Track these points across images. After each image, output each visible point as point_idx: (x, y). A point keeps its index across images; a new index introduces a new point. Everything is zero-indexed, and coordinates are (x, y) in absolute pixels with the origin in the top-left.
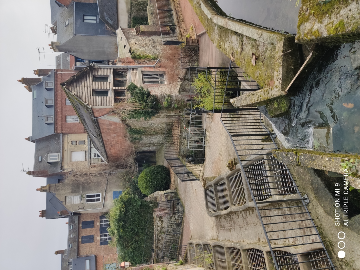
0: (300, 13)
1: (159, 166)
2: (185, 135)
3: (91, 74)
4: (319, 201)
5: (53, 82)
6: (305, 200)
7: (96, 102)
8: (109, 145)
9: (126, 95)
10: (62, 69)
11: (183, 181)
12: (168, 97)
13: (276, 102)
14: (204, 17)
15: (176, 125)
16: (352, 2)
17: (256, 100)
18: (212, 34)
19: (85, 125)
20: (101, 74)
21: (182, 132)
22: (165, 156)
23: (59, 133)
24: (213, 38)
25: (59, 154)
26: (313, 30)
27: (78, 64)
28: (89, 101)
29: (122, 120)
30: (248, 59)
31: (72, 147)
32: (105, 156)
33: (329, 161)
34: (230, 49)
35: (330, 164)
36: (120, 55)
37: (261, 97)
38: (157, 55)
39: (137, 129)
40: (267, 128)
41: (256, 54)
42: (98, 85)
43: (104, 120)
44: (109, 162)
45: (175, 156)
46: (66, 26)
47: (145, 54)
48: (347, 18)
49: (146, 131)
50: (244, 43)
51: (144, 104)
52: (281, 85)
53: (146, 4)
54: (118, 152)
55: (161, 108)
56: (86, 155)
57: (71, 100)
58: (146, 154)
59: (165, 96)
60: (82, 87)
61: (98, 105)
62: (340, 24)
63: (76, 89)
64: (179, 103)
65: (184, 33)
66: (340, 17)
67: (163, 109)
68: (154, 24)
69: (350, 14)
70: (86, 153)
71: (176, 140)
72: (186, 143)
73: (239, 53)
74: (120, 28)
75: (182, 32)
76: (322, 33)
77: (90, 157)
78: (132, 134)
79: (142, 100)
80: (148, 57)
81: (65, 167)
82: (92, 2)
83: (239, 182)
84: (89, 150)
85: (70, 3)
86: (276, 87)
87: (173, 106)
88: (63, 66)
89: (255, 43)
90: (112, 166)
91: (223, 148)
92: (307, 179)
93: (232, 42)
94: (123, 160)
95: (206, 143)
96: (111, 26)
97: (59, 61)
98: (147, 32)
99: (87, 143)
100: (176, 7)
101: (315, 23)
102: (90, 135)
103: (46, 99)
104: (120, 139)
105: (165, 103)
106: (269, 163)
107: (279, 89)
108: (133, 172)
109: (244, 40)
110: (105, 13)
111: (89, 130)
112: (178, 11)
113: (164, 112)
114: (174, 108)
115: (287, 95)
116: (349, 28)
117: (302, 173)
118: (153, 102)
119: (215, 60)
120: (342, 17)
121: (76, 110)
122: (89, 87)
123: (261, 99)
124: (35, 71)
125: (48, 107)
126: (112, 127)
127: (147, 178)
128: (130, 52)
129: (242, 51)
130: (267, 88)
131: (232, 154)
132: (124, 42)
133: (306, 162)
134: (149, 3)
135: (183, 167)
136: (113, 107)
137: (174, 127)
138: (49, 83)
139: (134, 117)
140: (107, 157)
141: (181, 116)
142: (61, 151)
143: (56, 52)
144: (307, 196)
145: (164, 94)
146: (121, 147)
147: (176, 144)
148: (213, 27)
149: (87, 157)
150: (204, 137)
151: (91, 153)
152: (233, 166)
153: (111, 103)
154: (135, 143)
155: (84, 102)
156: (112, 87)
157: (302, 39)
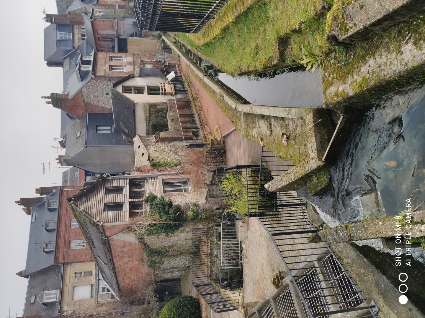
0: (323, 80)
1: (186, 296)
2: (216, 253)
3: (103, 187)
4: (390, 306)
5: (58, 201)
6: (373, 309)
7: (108, 218)
8: (122, 273)
9: (144, 207)
10: (69, 185)
11: (218, 312)
12: (194, 206)
13: (315, 177)
14: (228, 109)
15: (205, 240)
16: (370, 59)
17: (292, 179)
18: (238, 124)
19: (93, 249)
20: (115, 186)
21: (213, 249)
22: (193, 281)
23: (60, 264)
24: (240, 127)
25: (58, 291)
26: (339, 92)
27: (89, 179)
28: (100, 218)
29: (139, 239)
30: (279, 140)
31: (75, 281)
32: (117, 289)
33: (383, 225)
34: (259, 135)
35: (385, 228)
36: (137, 163)
37: (298, 174)
38: (179, 161)
39: (157, 249)
40: (312, 224)
41: (287, 133)
42: (111, 198)
43: (117, 240)
44: (121, 296)
45: (205, 280)
46: (76, 138)
47: (166, 160)
48: (368, 73)
49: (168, 252)
50: (272, 126)
51: (166, 216)
52: (317, 155)
53: (166, 111)
54: (133, 283)
55: (186, 220)
56: (93, 290)
57: (79, 218)
58: (168, 284)
59: (190, 205)
60: (92, 202)
61: (110, 222)
62: (362, 80)
63: (84, 204)
64: (206, 212)
65: (209, 135)
66: (361, 74)
67: (188, 221)
68: (175, 129)
69: (370, 70)
70: (93, 287)
71: (206, 260)
72: (218, 263)
73: (268, 137)
74: (137, 136)
75: (205, 134)
76: (348, 93)
77: (98, 293)
78: (151, 256)
79: (163, 212)
80: (169, 164)
81: (65, 308)
82: (107, 113)
83: (289, 303)
84: (96, 283)
85: (83, 114)
86: (311, 159)
87: (199, 217)
88: (70, 183)
89: (284, 123)
90: (126, 303)
91: (264, 263)
92: (370, 280)
93: (260, 128)
94: (139, 293)
95: (243, 259)
96: (127, 135)
97: (66, 177)
98: (168, 138)
99: (94, 274)
100: (198, 111)
101: (339, 85)
102: (99, 262)
103: (48, 222)
104: (136, 265)
105: (190, 214)
106: (322, 270)
107: (315, 160)
108: (153, 309)
109: (272, 123)
110: (121, 123)
111: (98, 255)
112: (201, 114)
113: (189, 224)
114: (201, 219)
115: (325, 165)
116: (372, 82)
117: (363, 273)
118: (176, 214)
119: (245, 160)
120: (363, 74)
121: (83, 231)
122: (100, 202)
123: (298, 176)
124: (37, 190)
125: (49, 231)
126: (126, 249)
127: (171, 314)
128: (149, 159)
129: (271, 134)
130: (303, 163)
131: (276, 268)
132: (142, 149)
133: (358, 234)
134: (169, 109)
135: (217, 295)
136: (128, 223)
137: (202, 243)
138: (52, 202)
139: (153, 233)
140: (119, 290)
141: (210, 228)
142: (61, 287)
143: (64, 167)
144: (374, 302)
145: (188, 203)
146: (137, 276)
147: (206, 264)
148: (238, 117)
149: (94, 293)
150: (240, 251)
151: (99, 287)
152: (279, 281)
153: (125, 218)
154: (154, 268)
155: (93, 219)
156: (127, 199)
157: (330, 103)
